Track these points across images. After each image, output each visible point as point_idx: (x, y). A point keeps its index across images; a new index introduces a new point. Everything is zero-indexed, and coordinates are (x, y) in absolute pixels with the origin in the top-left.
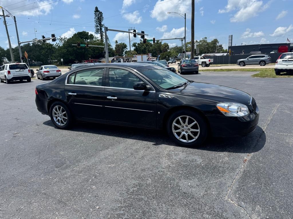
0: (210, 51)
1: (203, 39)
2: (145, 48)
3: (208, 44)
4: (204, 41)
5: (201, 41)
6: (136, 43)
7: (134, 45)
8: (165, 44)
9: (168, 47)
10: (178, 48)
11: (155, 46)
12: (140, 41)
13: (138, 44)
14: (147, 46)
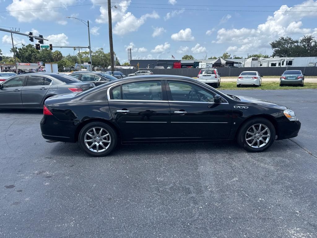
0: (108, 63)
1: (99, 49)
2: (30, 55)
3: (105, 56)
4: (101, 52)
5: (97, 52)
6: (17, 48)
7: (14, 50)
8: (58, 52)
9: (60, 55)
10: (71, 57)
11: (44, 53)
12: (23, 46)
13: (20, 49)
14: (32, 53)
